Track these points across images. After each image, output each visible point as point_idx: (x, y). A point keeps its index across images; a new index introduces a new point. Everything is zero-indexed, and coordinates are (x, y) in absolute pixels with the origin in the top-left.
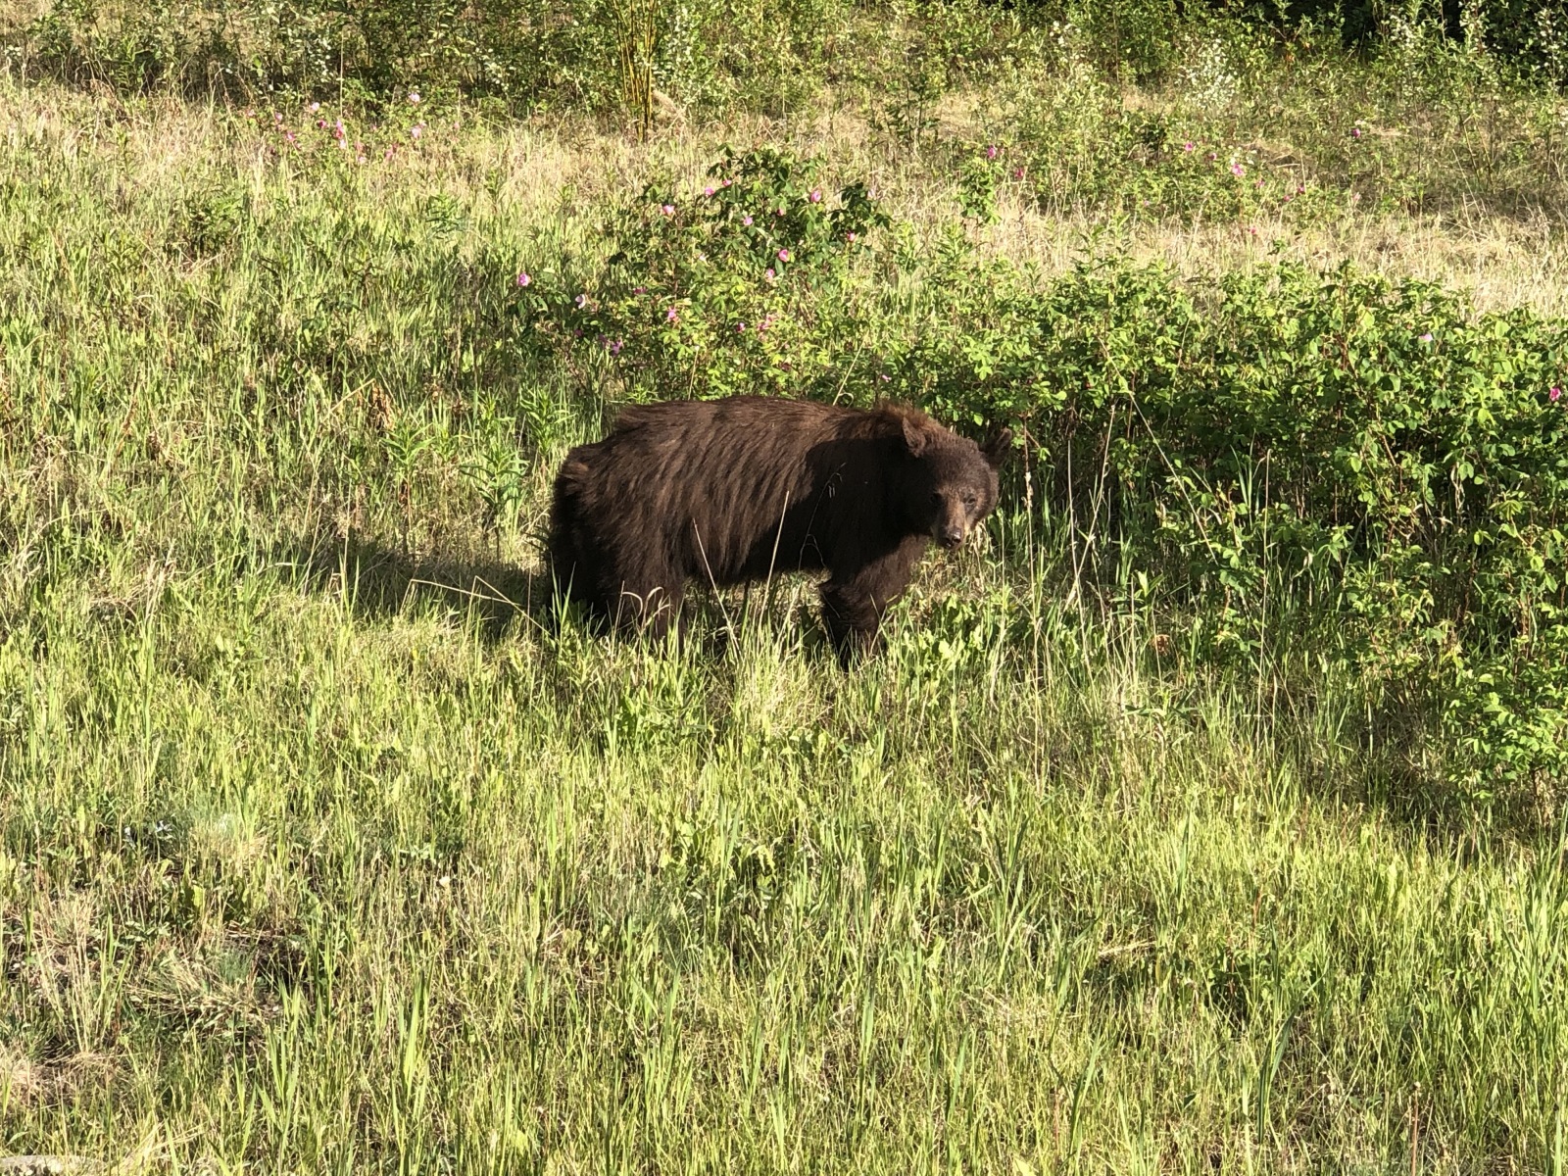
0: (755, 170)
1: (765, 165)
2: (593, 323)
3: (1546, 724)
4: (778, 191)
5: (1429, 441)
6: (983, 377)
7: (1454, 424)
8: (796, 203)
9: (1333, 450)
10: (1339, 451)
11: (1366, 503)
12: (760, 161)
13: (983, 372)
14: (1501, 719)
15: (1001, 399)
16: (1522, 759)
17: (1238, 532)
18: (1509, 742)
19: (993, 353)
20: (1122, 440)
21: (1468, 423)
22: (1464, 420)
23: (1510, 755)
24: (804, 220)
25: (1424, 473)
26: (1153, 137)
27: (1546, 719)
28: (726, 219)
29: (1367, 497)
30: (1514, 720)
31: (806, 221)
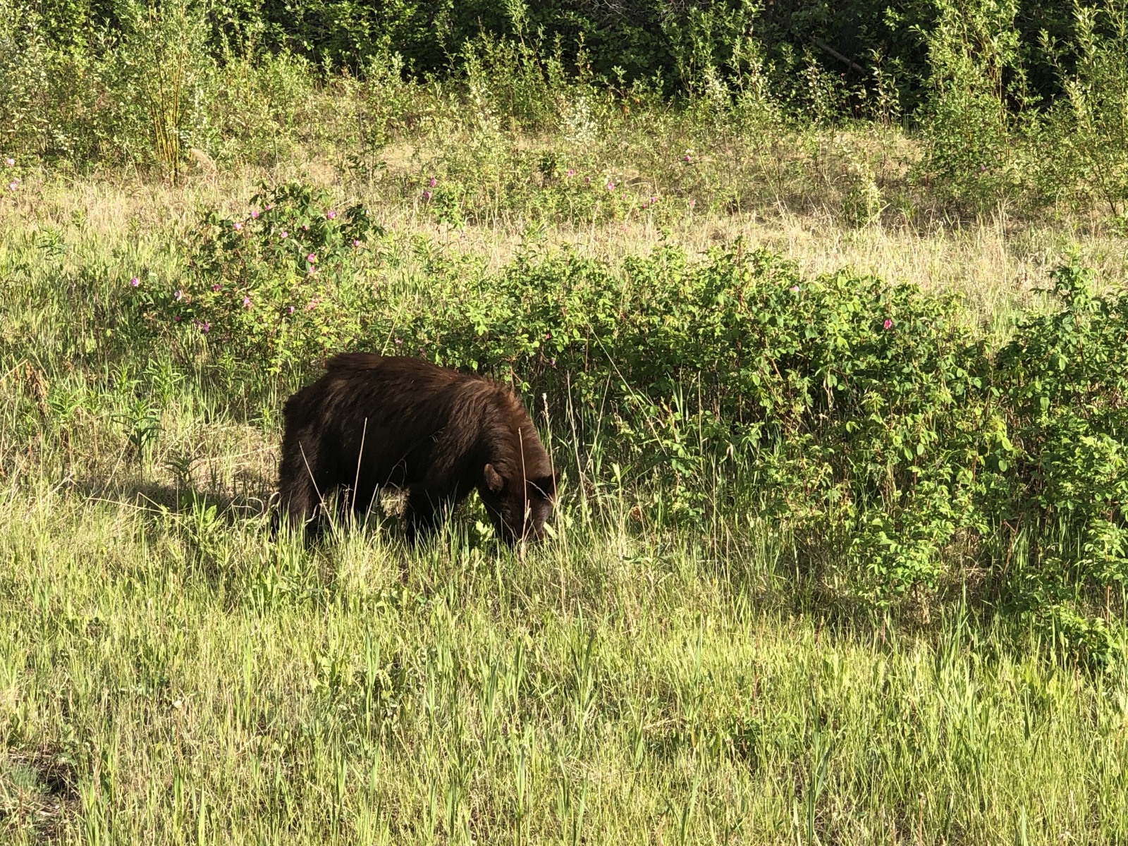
0: (285, 198)
1: (292, 194)
2: (189, 310)
3: (923, 551)
4: (302, 213)
5: (805, 361)
6: (481, 333)
7: (819, 349)
8: (317, 220)
9: (738, 371)
10: (743, 371)
11: (765, 408)
12: (287, 191)
13: (481, 330)
14: (892, 549)
15: (495, 349)
16: (909, 576)
17: (677, 432)
18: (899, 565)
19: (486, 315)
20: (582, 374)
21: (831, 348)
22: (828, 345)
23: (901, 574)
24: (324, 232)
25: (804, 384)
26: (547, 166)
27: (923, 547)
28: (269, 233)
29: (765, 403)
30: (901, 550)
31: (325, 233)
